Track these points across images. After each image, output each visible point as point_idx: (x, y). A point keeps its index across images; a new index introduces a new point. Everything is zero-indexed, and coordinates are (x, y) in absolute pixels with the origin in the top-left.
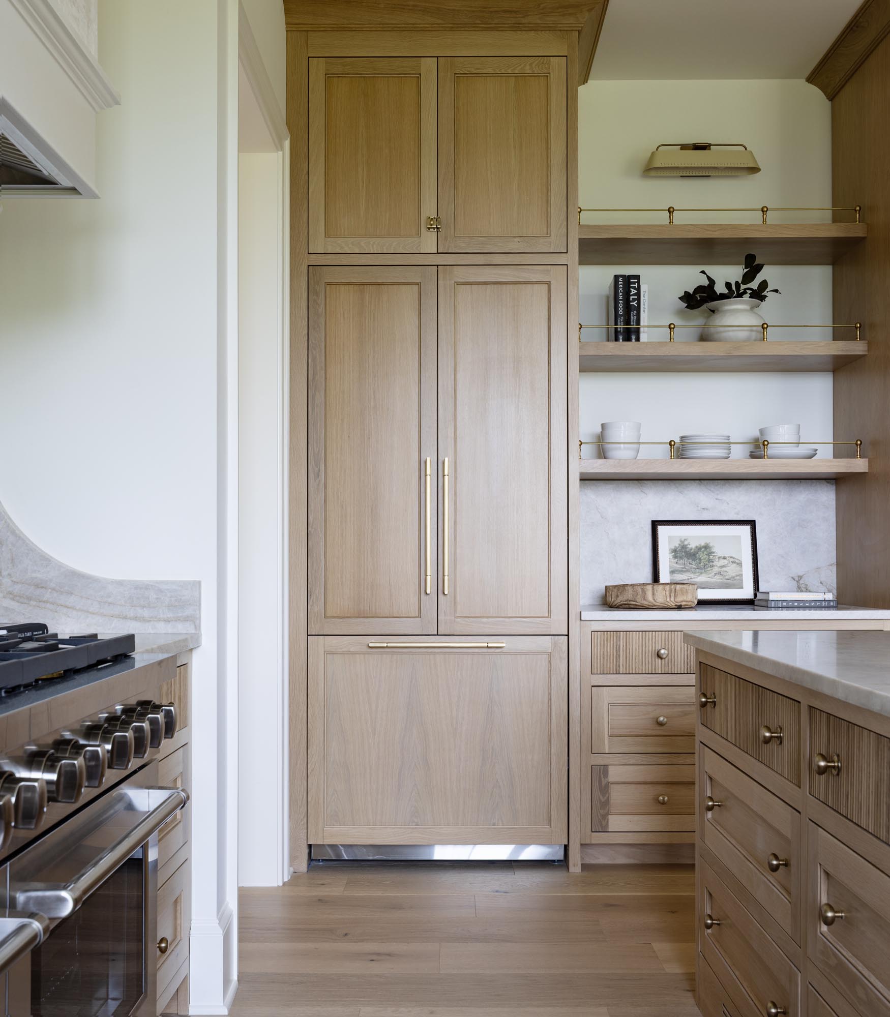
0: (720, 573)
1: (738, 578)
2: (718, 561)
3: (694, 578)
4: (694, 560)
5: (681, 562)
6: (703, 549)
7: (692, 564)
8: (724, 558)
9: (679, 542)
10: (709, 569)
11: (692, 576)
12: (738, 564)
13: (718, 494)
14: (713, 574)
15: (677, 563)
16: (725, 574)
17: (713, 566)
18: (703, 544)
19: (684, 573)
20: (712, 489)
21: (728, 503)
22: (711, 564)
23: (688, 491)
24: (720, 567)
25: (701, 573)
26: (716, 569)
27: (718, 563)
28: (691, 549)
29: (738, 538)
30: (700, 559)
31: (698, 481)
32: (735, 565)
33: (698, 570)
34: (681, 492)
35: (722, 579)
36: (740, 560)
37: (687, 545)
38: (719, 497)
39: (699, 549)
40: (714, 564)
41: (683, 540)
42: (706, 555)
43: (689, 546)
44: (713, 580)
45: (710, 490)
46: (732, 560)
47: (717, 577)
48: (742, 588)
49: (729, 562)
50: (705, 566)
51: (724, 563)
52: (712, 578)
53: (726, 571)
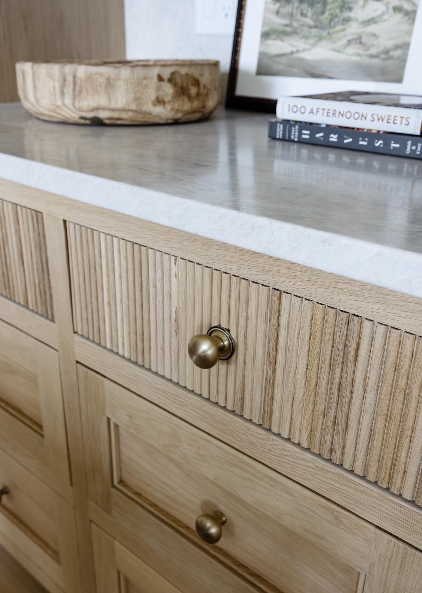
0: (358, 40)
1: (398, 53)
2: (363, 6)
3: (304, 50)
4: (311, 5)
5: (287, 9)
7: (306, 16)
10: (337, 28)
11: (301, 45)
12: (407, 13)
14: (345, 41)
15: (278, 13)
16: (370, 41)
17: (347, 20)
19: (285, 38)
22: (346, 14)
24: (364, 22)
25: (321, 38)
26: (353, 29)
27: (361, 13)
30: (325, 3)
33: (314, 31)
35: (359, 55)
40: (352, 14)
44: (342, 56)
47: (351, 50)
48: (399, 80)
49: (388, 9)
50: (331, 20)
51: (375, 10)
52: (339, 52)
53: (374, 35)
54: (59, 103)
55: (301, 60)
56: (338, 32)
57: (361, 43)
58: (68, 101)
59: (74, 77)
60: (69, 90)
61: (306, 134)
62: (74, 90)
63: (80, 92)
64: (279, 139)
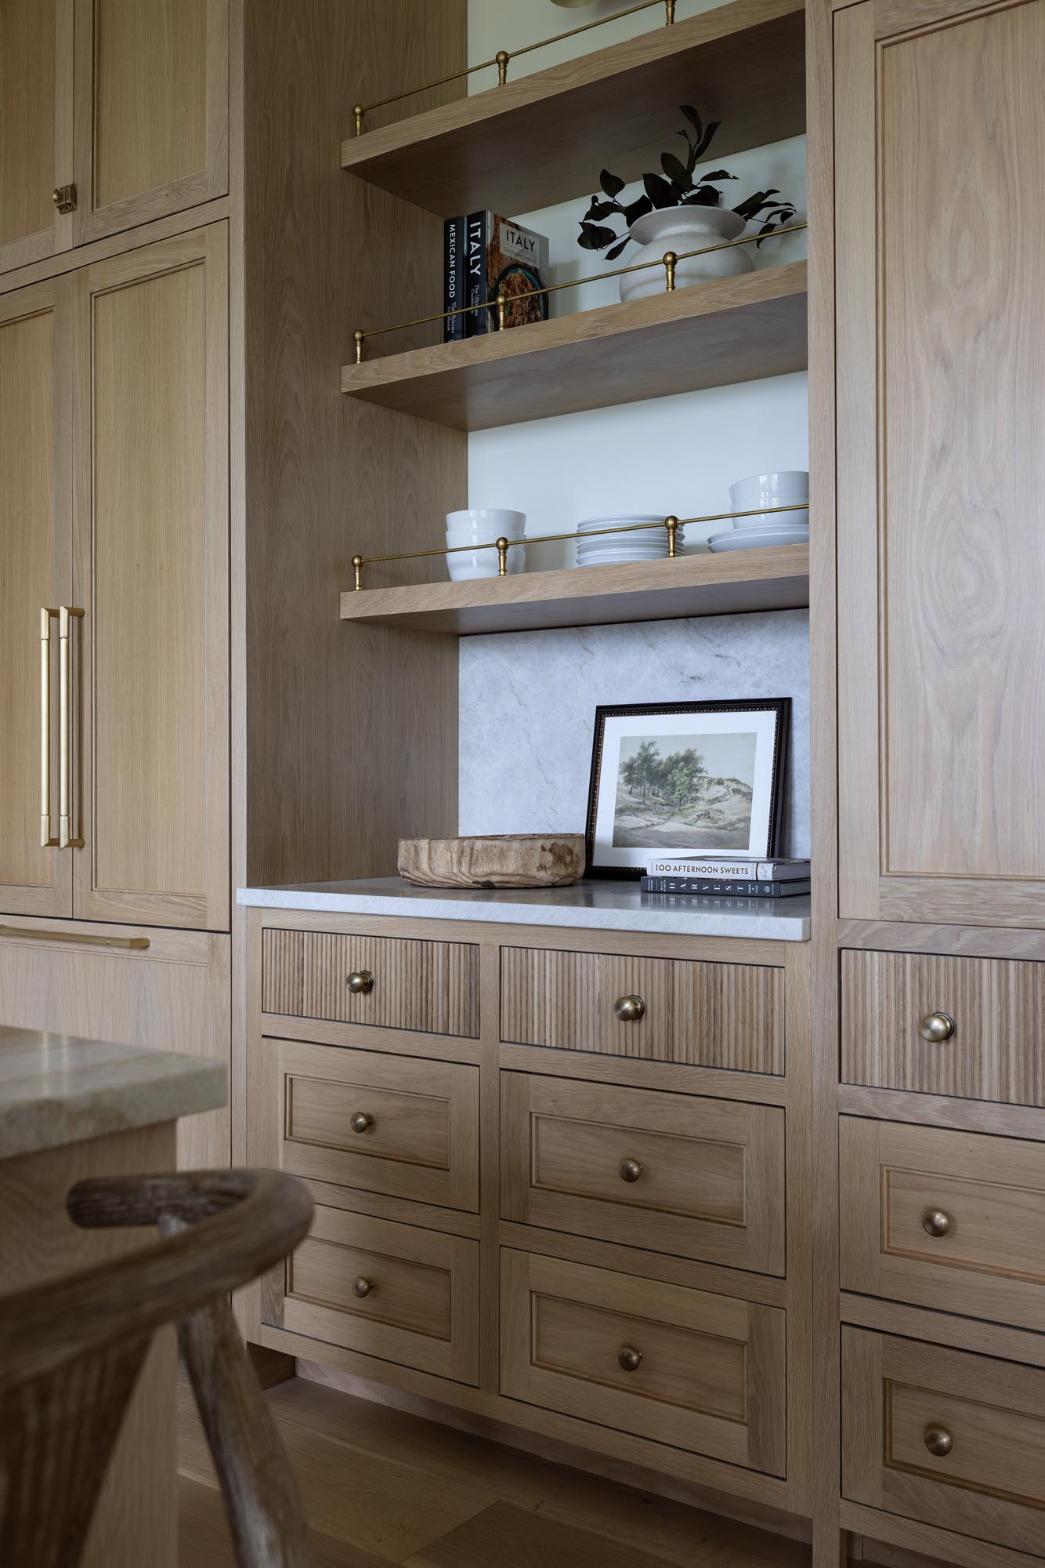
0: (706, 815)
1: (742, 825)
2: (708, 789)
3: (658, 824)
4: (662, 786)
5: (639, 790)
6: (682, 764)
7: (658, 796)
8: (720, 782)
9: (638, 750)
10: (687, 806)
11: (655, 820)
12: (744, 794)
13: (719, 646)
14: (695, 816)
15: (630, 792)
16: (717, 816)
17: (695, 799)
18: (682, 753)
19: (640, 814)
20: (710, 636)
21: (739, 663)
22: (694, 795)
23: (665, 641)
24: (710, 801)
25: (673, 814)
26: (701, 806)
27: (706, 794)
28: (660, 763)
29: (751, 738)
30: (674, 785)
31: (683, 620)
32: (738, 796)
33: (666, 808)
34: (652, 646)
35: (709, 827)
36: (748, 787)
37: (653, 755)
38: (722, 651)
39: (674, 762)
40: (698, 795)
41: (647, 744)
42: (686, 775)
43: (656, 757)
44: (694, 829)
45: (705, 638)
46: (734, 786)
47: (701, 823)
48: (746, 847)
49: (728, 790)
50: (681, 799)
51: (718, 792)
52: (691, 825)
53: (720, 811)
54: (455, 870)
55: (657, 832)
56: (688, 809)
57: (709, 817)
58: (464, 869)
59: (472, 849)
60: (466, 860)
61: (672, 886)
62: (470, 860)
63: (477, 860)
64: (651, 892)
